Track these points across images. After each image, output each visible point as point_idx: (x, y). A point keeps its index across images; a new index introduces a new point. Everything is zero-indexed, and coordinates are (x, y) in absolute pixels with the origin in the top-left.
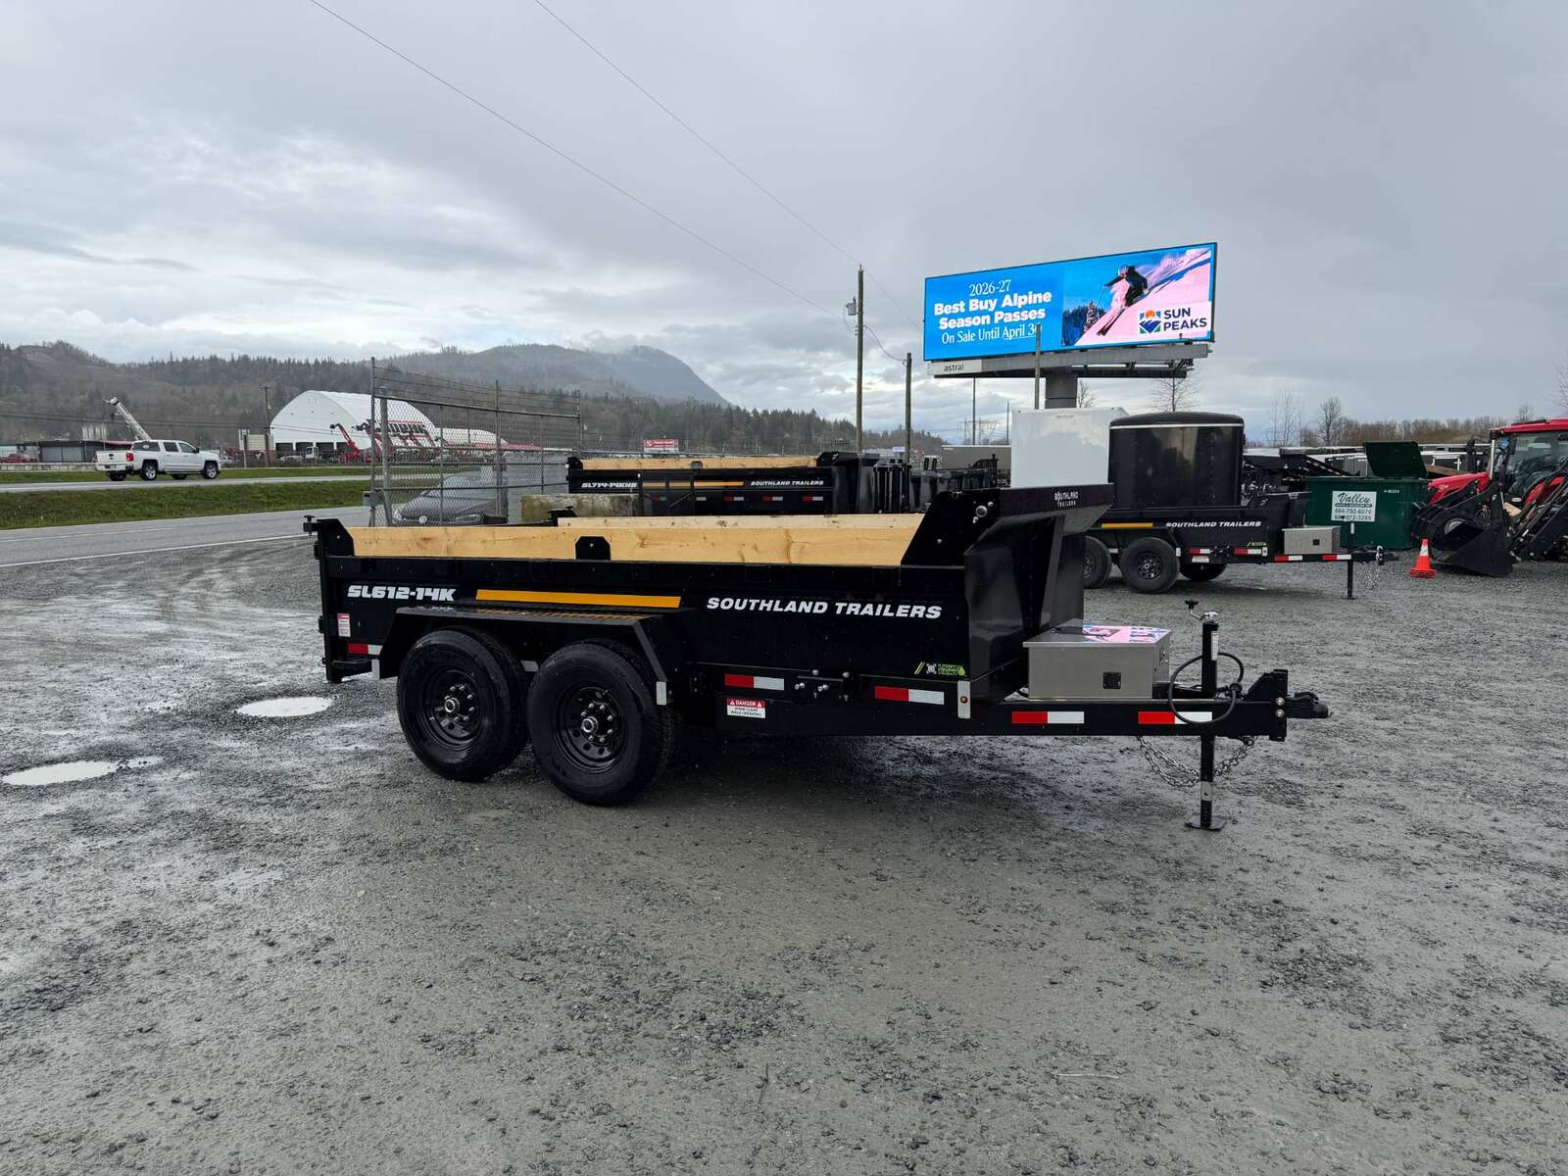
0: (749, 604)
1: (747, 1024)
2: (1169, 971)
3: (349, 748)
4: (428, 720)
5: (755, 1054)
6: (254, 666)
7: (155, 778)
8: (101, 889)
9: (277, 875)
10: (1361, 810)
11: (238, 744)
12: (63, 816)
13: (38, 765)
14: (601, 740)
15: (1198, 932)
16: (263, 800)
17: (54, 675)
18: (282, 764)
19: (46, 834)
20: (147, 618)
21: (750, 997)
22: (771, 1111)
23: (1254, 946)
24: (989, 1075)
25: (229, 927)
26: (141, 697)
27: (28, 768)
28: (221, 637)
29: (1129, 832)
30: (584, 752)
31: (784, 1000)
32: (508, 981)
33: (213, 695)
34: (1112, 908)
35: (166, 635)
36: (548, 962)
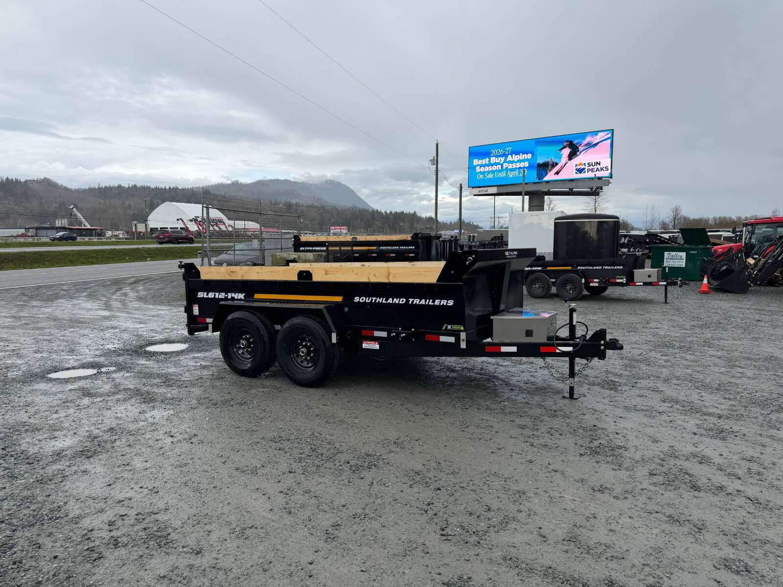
0: (372, 300)
1: (366, 464)
2: (542, 449)
3: (197, 364)
4: (233, 350)
5: (368, 475)
6: (151, 330)
7: (114, 375)
8: (99, 416)
9: (172, 412)
10: (642, 392)
11: (148, 362)
12: (79, 390)
13: (62, 370)
14: (308, 358)
15: (557, 436)
16: (162, 384)
17: (62, 333)
18: (168, 370)
19: (72, 396)
20: (100, 309)
21: (368, 456)
22: (373, 493)
23: (580, 442)
24: (461, 483)
25: (154, 430)
26: (102, 343)
27: (58, 371)
28: (135, 318)
29: (537, 398)
30: (301, 364)
31: (382, 457)
32: (270, 450)
33: (134, 342)
34: (523, 427)
35: (109, 317)
36: (285, 443)
